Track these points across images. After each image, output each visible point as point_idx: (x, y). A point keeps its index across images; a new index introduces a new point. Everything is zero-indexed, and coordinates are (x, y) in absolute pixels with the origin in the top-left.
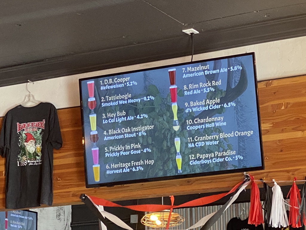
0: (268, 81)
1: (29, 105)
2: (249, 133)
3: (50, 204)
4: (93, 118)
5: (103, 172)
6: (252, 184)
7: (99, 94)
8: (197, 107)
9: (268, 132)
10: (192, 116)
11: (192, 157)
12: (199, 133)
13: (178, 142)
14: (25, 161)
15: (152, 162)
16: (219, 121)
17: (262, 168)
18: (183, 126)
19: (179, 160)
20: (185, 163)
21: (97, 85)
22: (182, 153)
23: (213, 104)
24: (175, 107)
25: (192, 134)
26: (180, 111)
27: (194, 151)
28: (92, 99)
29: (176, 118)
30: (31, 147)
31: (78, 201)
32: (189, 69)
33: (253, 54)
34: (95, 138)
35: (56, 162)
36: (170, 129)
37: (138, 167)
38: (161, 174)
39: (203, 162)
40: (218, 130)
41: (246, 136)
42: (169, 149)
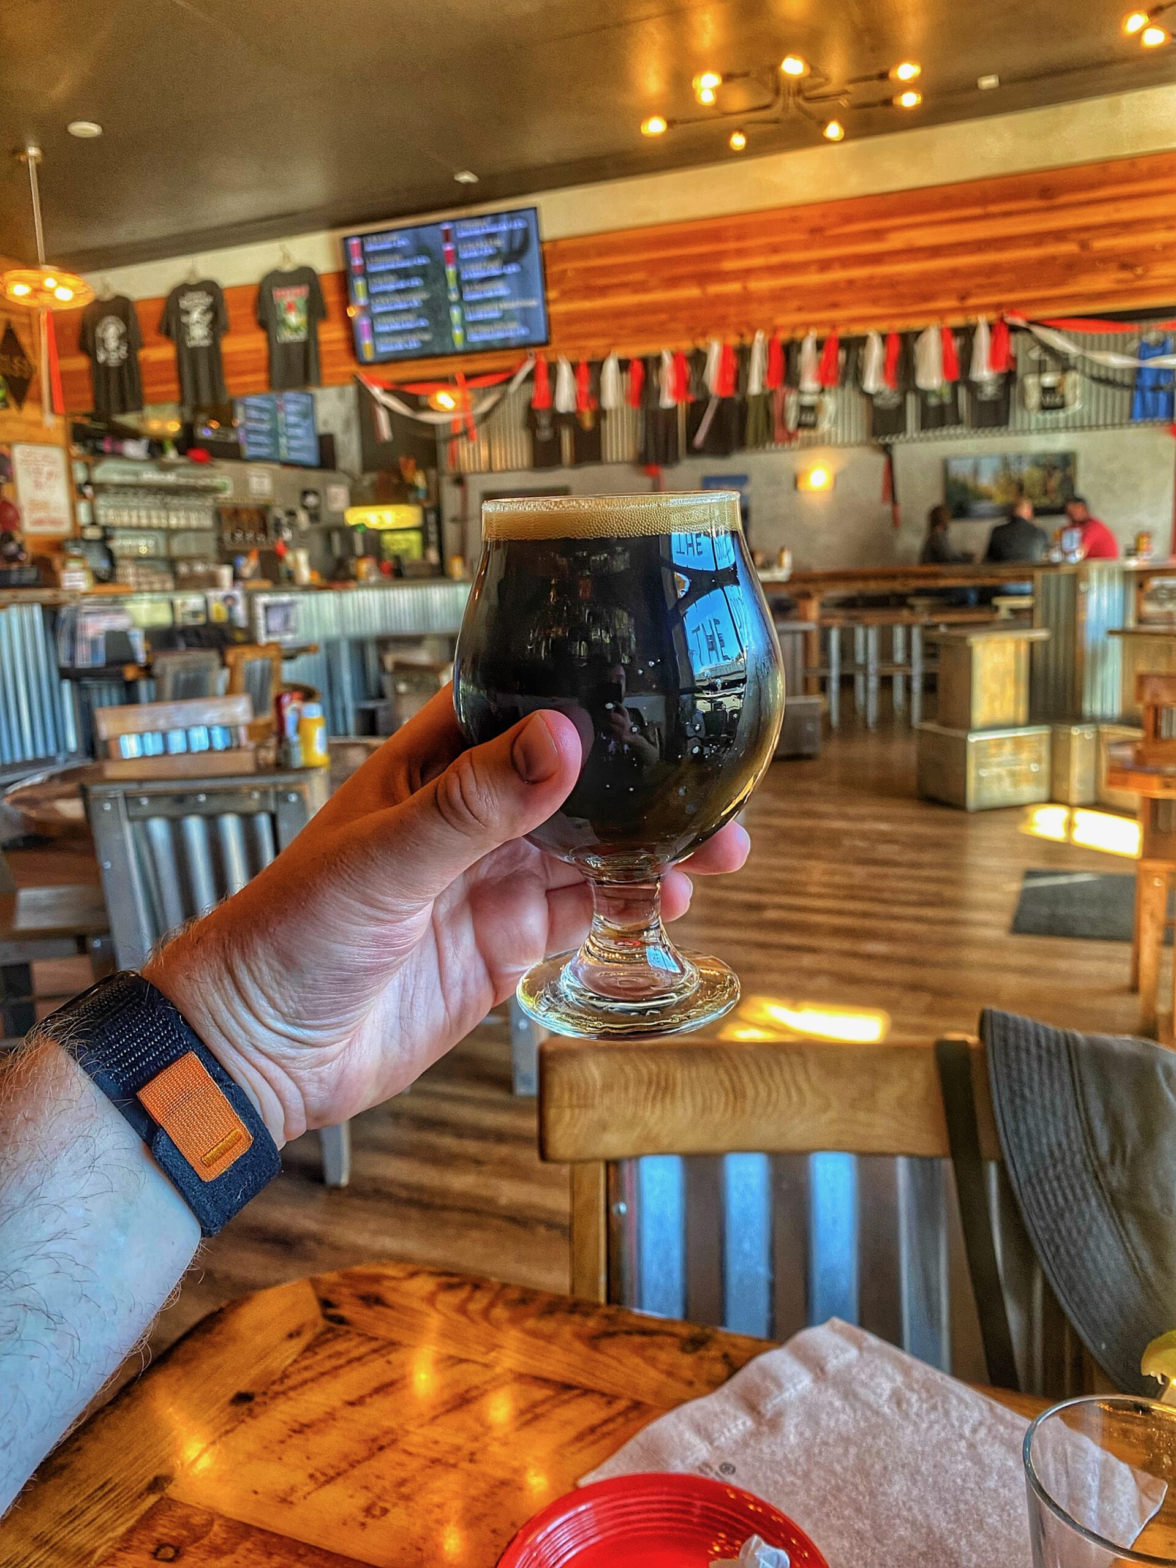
1: (288, 268)
2: (534, 303)
4: (360, 284)
5: (375, 347)
6: (538, 362)
7: (364, 255)
9: (555, 301)
10: (470, 282)
11: (472, 331)
12: (477, 303)
13: (455, 313)
15: (429, 337)
16: (500, 289)
17: (546, 343)
18: (461, 294)
19: (458, 333)
20: (464, 337)
21: (362, 245)
22: (461, 326)
23: (494, 269)
24: (451, 271)
25: (471, 304)
27: (475, 324)
28: (357, 261)
29: (451, 286)
30: (293, 319)
32: (467, 224)
33: (535, 208)
34: (362, 309)
35: (323, 337)
36: (446, 299)
37: (413, 343)
38: (437, 351)
39: (484, 336)
40: (498, 299)
41: (529, 307)
42: (446, 321)
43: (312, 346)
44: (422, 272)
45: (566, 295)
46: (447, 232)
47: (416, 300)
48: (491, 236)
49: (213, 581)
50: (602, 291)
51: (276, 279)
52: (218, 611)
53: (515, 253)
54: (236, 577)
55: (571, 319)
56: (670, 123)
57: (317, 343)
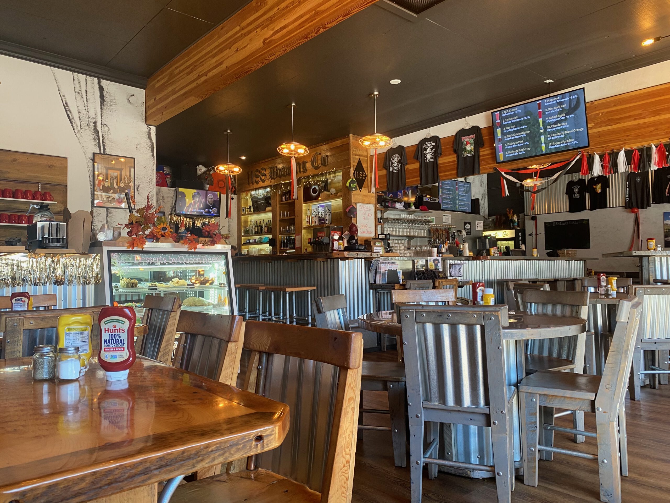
0: (592, 102)
1: (467, 128)
2: (581, 130)
3: (479, 173)
4: (499, 130)
5: (504, 155)
6: (583, 155)
7: (501, 118)
8: (553, 119)
9: (591, 128)
10: (550, 124)
11: (550, 144)
12: (554, 132)
13: (542, 138)
14: (466, 154)
15: (529, 149)
16: (565, 125)
17: (588, 146)
18: (545, 129)
19: (543, 146)
20: (547, 147)
21: (501, 114)
22: (545, 143)
23: (561, 117)
24: (541, 120)
25: (550, 133)
26: (544, 122)
27: (551, 141)
28: (498, 121)
29: (541, 126)
30: (469, 148)
31: (491, 171)
32: (548, 100)
33: (584, 88)
34: (500, 140)
35: (481, 154)
36: (539, 132)
37: (522, 152)
38: (534, 154)
39: (556, 146)
40: (564, 130)
41: (579, 131)
42: (538, 141)
43: (476, 156)
44: (527, 122)
45: (597, 125)
46: (539, 104)
47: (524, 134)
48: (560, 104)
49: (430, 254)
50: (617, 121)
51: (463, 132)
52: (432, 266)
53: (572, 109)
54: (439, 253)
55: (600, 135)
56: (657, 39)
57: (479, 156)
